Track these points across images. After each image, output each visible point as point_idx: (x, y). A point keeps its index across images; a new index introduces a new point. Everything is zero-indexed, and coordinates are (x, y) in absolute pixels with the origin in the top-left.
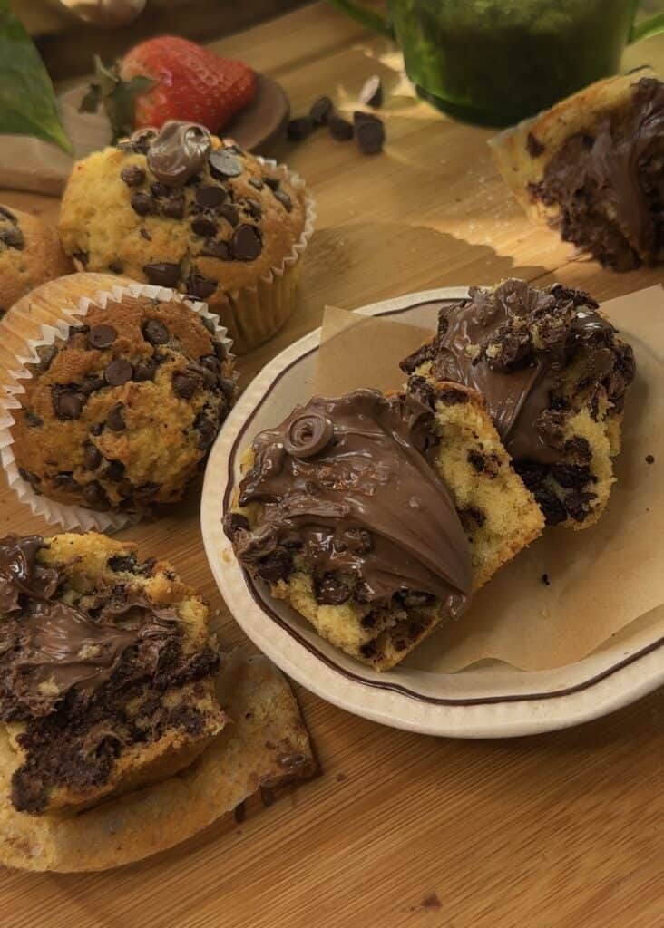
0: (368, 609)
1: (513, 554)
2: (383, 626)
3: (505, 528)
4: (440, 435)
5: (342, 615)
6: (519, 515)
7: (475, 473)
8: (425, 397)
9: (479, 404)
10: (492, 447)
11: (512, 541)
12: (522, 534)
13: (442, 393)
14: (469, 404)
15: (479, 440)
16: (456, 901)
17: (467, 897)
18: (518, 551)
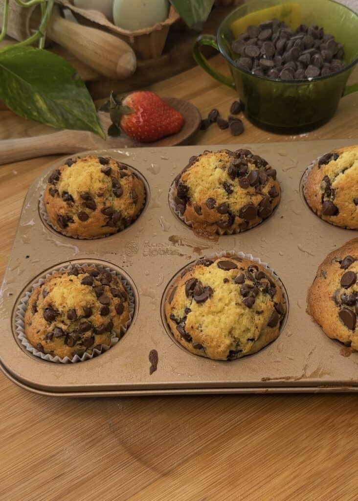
16: (290, 458)
17: (294, 457)
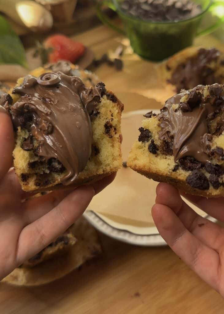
0: (36, 159)
1: (102, 173)
2: (37, 171)
3: (105, 160)
4: (99, 111)
5: (24, 155)
6: (113, 159)
7: (105, 132)
8: (101, 90)
9: (120, 107)
10: (116, 123)
11: (105, 168)
12: (110, 167)
13: (108, 94)
14: (116, 104)
15: (113, 118)
18: (105, 173)
